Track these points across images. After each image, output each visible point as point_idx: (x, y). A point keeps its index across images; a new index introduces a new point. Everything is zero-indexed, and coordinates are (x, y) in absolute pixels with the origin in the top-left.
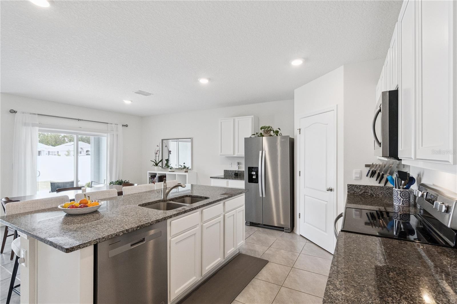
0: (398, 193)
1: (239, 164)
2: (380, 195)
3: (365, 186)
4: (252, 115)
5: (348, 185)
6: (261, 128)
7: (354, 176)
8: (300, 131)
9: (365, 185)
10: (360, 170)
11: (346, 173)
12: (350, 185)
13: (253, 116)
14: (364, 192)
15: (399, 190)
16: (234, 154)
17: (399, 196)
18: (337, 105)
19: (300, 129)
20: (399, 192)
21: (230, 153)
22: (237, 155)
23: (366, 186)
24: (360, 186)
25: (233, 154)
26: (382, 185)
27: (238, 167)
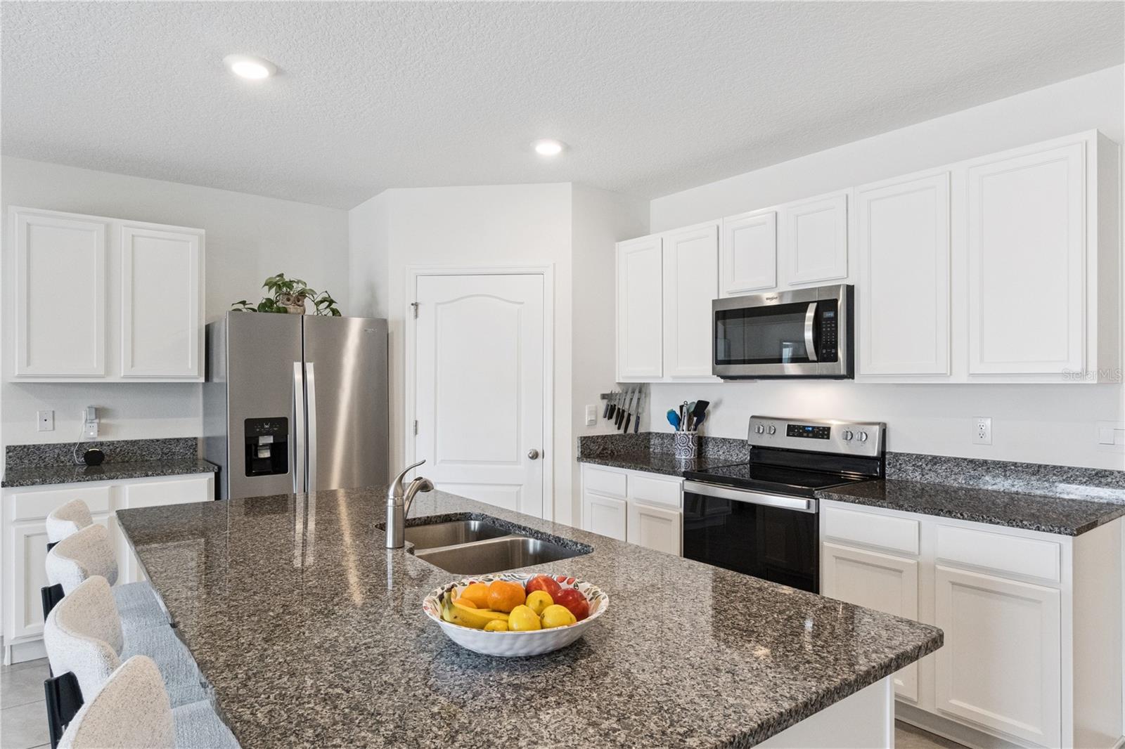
0: (689, 438)
1: (99, 412)
2: (622, 450)
3: (604, 437)
4: (203, 228)
5: (581, 437)
6: (270, 284)
7: (587, 419)
8: (416, 310)
9: (604, 434)
10: (594, 405)
11: (576, 415)
12: (585, 438)
13: (203, 231)
14: (603, 449)
15: (690, 432)
16: (108, 371)
17: (691, 443)
18: (554, 264)
19: (416, 305)
20: (691, 437)
21: (90, 367)
22: (125, 377)
23: (606, 436)
24: (598, 437)
25: (102, 373)
26: (621, 432)
27: (99, 424)
